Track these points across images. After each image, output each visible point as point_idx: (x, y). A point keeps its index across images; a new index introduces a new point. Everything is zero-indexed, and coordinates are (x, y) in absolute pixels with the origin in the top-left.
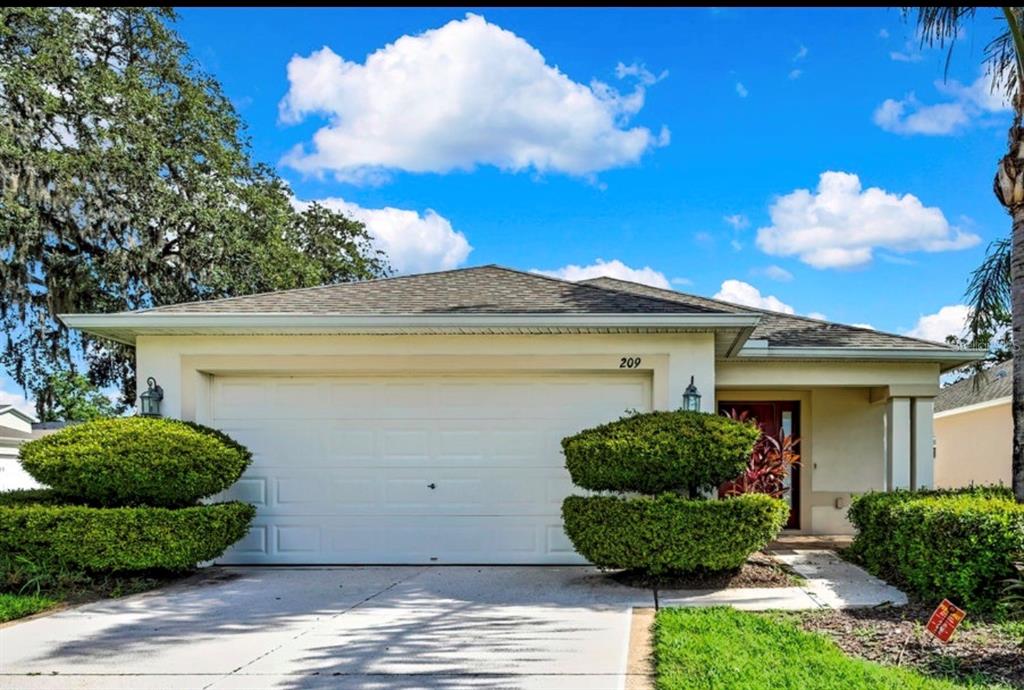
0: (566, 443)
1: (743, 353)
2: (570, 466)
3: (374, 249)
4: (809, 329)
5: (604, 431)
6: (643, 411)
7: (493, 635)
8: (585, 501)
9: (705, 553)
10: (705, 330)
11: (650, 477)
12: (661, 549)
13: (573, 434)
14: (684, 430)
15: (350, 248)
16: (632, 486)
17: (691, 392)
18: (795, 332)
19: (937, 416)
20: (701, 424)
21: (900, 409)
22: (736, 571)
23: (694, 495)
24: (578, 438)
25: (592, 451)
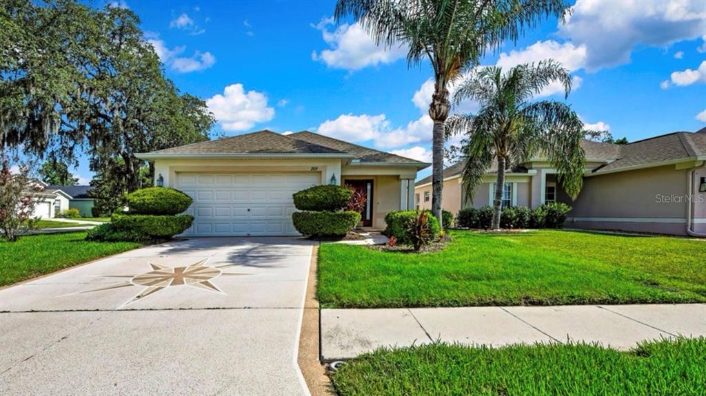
0: (294, 195)
1: (352, 164)
2: (295, 202)
3: (209, 112)
4: (377, 155)
5: (306, 191)
6: (318, 185)
7: (275, 250)
8: (300, 214)
9: (335, 229)
10: (338, 158)
11: (319, 206)
12: (322, 228)
13: (296, 192)
14: (330, 191)
15: (199, 112)
16: (313, 209)
17: (333, 178)
18: (371, 156)
19: (416, 188)
20: (335, 189)
21: (404, 184)
22: (345, 235)
23: (333, 212)
24: (298, 193)
25: (302, 198)
